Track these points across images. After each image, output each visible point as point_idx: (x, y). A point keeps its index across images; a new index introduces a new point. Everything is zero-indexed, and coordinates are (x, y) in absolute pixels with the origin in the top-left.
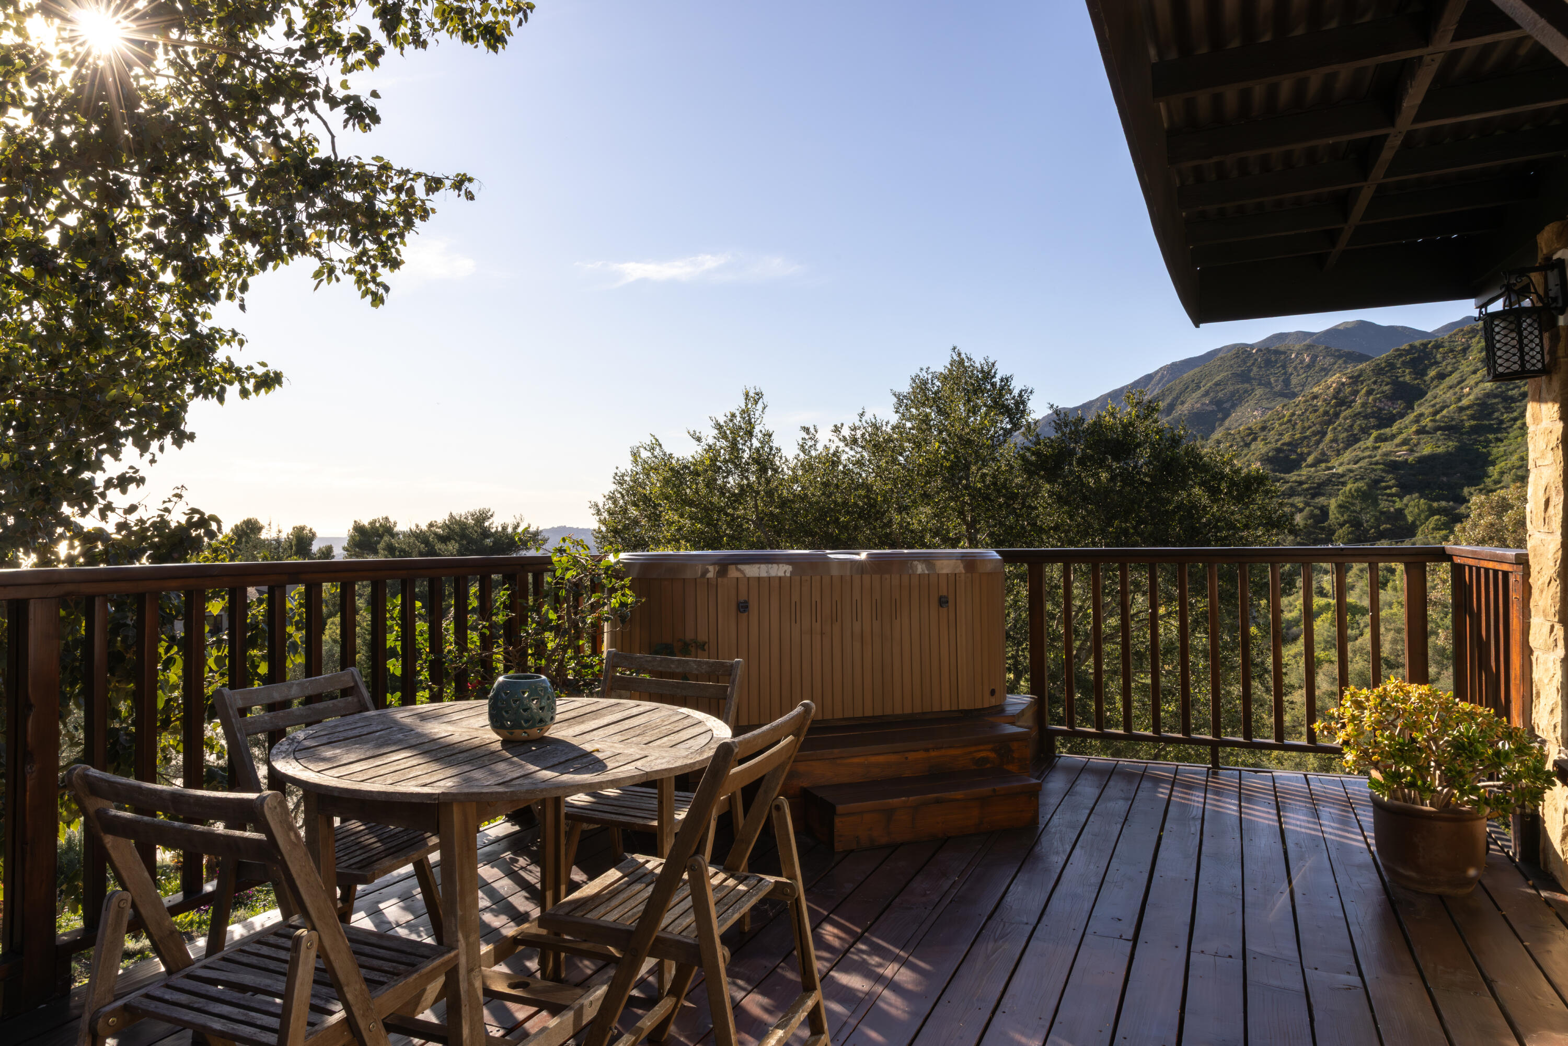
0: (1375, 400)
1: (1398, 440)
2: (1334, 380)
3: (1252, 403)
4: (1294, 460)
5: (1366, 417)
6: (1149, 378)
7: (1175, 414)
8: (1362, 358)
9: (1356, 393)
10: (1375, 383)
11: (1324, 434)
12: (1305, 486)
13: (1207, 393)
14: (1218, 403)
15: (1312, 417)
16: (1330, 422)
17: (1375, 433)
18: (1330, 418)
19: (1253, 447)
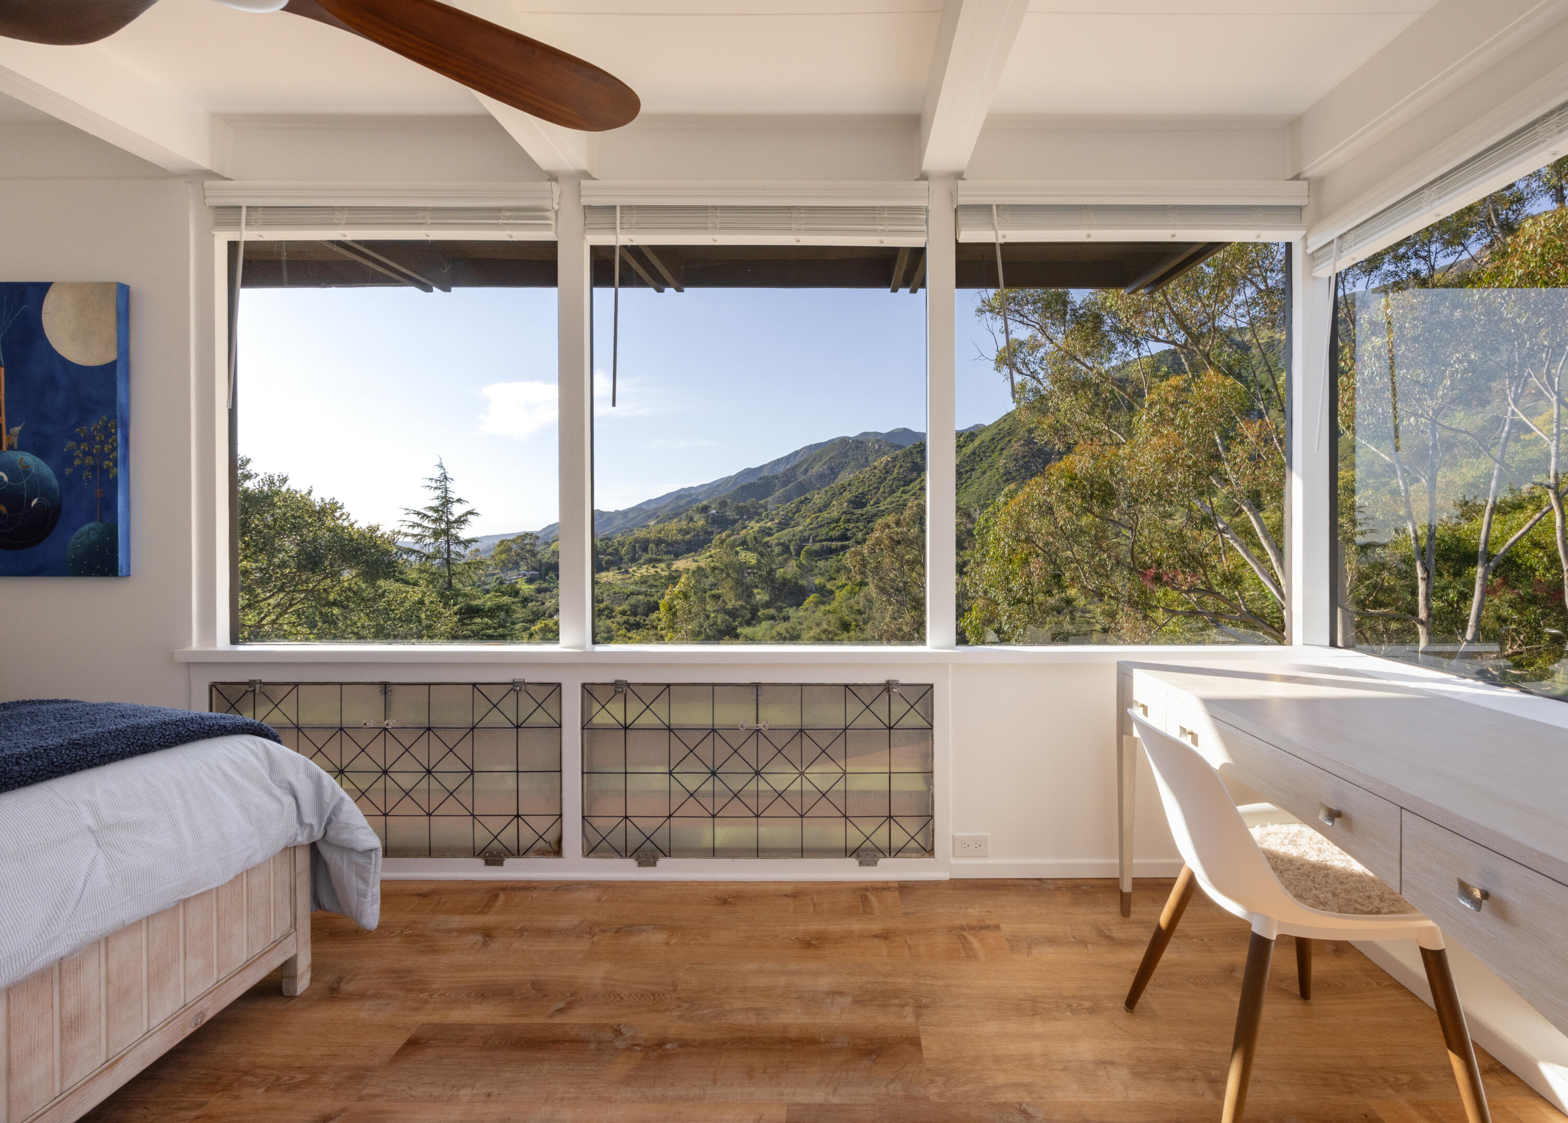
0: (903, 471)
1: (910, 493)
2: (885, 458)
3: (849, 470)
4: (863, 503)
5: (899, 480)
6: (797, 453)
7: (809, 474)
8: (900, 447)
9: (894, 466)
10: (904, 461)
11: (879, 489)
12: (865, 517)
13: (826, 463)
14: (831, 469)
15: (874, 479)
16: (881, 483)
17: (902, 489)
18: (882, 480)
19: (844, 494)
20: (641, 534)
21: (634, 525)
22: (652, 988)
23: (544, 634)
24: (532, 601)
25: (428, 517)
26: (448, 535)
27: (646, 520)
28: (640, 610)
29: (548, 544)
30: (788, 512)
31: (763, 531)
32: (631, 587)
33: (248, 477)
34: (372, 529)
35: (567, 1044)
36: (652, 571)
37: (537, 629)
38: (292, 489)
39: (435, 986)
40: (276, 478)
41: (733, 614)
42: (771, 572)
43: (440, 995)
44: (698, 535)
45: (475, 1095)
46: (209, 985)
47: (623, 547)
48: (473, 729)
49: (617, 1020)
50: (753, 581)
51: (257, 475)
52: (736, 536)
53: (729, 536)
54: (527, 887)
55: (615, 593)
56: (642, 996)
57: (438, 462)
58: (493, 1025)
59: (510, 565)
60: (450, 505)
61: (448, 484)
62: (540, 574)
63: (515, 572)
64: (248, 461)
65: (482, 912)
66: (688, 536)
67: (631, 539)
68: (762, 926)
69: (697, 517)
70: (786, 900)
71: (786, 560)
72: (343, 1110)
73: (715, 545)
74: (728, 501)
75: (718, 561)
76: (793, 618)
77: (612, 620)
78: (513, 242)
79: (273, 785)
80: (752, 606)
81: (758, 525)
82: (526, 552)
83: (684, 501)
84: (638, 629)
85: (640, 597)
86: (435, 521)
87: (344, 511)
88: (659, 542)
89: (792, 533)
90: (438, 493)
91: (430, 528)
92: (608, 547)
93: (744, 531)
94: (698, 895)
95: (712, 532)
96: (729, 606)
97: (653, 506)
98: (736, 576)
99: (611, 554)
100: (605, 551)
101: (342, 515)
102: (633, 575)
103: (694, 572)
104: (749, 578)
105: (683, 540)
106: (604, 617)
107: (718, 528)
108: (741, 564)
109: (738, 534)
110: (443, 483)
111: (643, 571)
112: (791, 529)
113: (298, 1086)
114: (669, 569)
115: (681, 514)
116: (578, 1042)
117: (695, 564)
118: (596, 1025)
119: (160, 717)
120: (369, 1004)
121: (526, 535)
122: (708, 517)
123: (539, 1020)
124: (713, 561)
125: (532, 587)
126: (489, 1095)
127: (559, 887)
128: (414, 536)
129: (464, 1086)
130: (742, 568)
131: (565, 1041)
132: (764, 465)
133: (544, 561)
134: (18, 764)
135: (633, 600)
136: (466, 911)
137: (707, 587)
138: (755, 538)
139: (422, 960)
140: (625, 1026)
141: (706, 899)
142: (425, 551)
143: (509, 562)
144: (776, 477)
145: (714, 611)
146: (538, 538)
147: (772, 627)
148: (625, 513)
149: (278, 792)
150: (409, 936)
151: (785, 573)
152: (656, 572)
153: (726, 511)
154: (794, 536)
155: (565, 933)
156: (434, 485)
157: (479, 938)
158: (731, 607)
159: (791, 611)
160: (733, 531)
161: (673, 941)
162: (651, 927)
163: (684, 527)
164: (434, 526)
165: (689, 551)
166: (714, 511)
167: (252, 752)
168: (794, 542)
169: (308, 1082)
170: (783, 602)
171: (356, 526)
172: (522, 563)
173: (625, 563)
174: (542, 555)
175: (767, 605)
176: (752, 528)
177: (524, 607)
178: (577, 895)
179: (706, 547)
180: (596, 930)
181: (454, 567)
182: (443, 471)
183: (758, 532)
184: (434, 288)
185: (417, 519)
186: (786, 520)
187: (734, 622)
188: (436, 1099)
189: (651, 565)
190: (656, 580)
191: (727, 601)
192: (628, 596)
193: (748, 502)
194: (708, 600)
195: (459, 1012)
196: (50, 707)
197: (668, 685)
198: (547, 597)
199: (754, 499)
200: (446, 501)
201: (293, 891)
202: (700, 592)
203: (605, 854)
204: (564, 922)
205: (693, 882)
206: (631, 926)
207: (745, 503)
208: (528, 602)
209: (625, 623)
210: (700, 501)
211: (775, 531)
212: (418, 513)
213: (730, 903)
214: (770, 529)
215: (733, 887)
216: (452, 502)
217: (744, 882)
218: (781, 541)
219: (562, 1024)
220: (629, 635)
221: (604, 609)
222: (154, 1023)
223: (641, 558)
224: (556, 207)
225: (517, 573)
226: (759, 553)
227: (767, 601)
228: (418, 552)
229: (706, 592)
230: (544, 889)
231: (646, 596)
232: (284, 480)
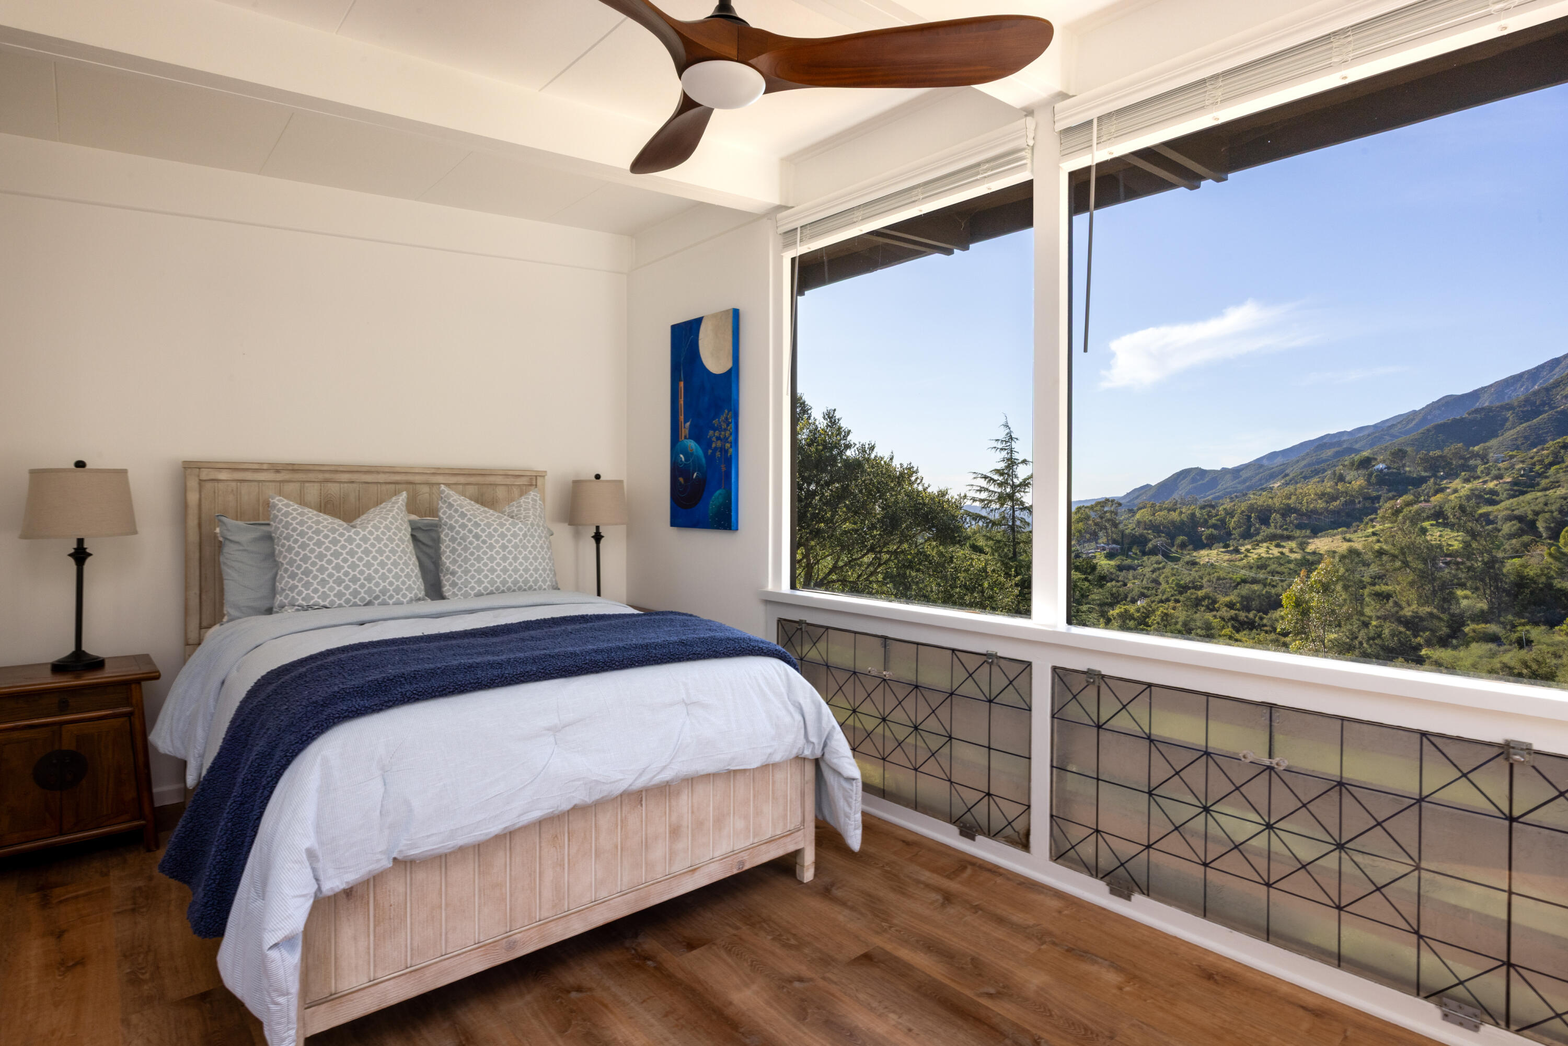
20: (1260, 499)
21: (1249, 488)
22: (1086, 1021)
23: (1124, 622)
24: (1112, 580)
25: (994, 481)
26: (1012, 500)
27: (1267, 481)
28: (1254, 604)
29: (1132, 512)
30: (1534, 464)
31: (1479, 497)
32: (1243, 572)
33: (848, 447)
34: (943, 494)
35: (986, 1027)
36: (1275, 552)
37: (1115, 614)
38: (878, 455)
39: (895, 921)
40: (867, 446)
41: (1413, 624)
42: (1492, 563)
43: (897, 930)
44: (1353, 502)
45: (901, 1024)
46: (748, 843)
47: (1232, 517)
48: (952, 694)
49: (1039, 1033)
50: (1455, 576)
51: (855, 444)
52: (1423, 505)
53: (1409, 504)
54: (994, 870)
55: (1219, 579)
56: (1073, 1024)
57: (1003, 421)
58: (930, 976)
59: (1088, 536)
60: (1015, 467)
61: (1014, 445)
62: (1122, 549)
63: (1093, 544)
64: (849, 432)
65: (948, 877)
66: (1335, 504)
67: (1244, 506)
68: (1252, 1026)
69: (1350, 475)
70: (1301, 1012)
71: (1526, 546)
72: (811, 980)
73: (1383, 517)
74: (1409, 449)
75: (1386, 542)
76: (1539, 643)
77: (1215, 613)
78: (992, 193)
79: (789, 702)
80: (1453, 615)
81: (1468, 486)
82: (1106, 521)
83: (1330, 452)
84: (1251, 629)
85: (1256, 587)
86: (1001, 485)
87: (919, 475)
88: (1287, 511)
89: (1542, 500)
90: (1004, 454)
91: (995, 492)
92: (1210, 517)
93: (1439, 497)
94: (1176, 954)
95: (1378, 498)
96: (1407, 612)
97: (1279, 461)
98: (1421, 566)
99: (1214, 526)
100: (1206, 521)
101: (917, 479)
102: (1246, 556)
103: (1343, 557)
104: (1447, 571)
105: (1326, 509)
106: (1203, 608)
107: (1389, 491)
108: (1430, 548)
109: (1427, 501)
110: (1009, 444)
111: (1262, 551)
112: (1539, 494)
113: (791, 947)
114: (1303, 550)
115: (1324, 471)
116: (997, 1031)
117: (1346, 545)
118: (1018, 1026)
119: (728, 634)
120: (847, 912)
121: (1107, 501)
122: (1370, 475)
123: (969, 993)
124: (1378, 541)
125: (1112, 563)
126: (910, 1030)
127: (1024, 883)
128: (982, 501)
129: (894, 1012)
130: (1432, 555)
131: (986, 1024)
132: (1483, 388)
133: (1127, 532)
134: (655, 649)
135: (1245, 590)
136: (935, 870)
137: (1366, 579)
138: (1462, 508)
139: (892, 896)
140: (1046, 1042)
141: (1186, 963)
142: (991, 517)
143: (1086, 532)
144: (1509, 407)
145: (1378, 618)
146: (1120, 504)
147: (1493, 655)
148: (1236, 471)
149: (791, 708)
150: (887, 872)
151: (1524, 566)
152: (1282, 553)
153: (1404, 466)
154: (1546, 504)
155: (1017, 929)
156: (1000, 446)
157: (939, 897)
158: (1410, 613)
159: (1536, 633)
160: (1417, 496)
161: (1127, 989)
162: (1107, 963)
163: (1329, 490)
164: (999, 490)
165: (1335, 525)
166: (1381, 466)
167: (777, 673)
168: (1547, 515)
169: (796, 948)
170: (1519, 615)
171: (929, 490)
172: (1101, 534)
173: (1235, 539)
174: (1126, 525)
175: (1482, 617)
176: (1456, 491)
177: (1102, 586)
178: (1040, 898)
179: (1366, 519)
180: (1048, 939)
181: (1019, 536)
182: (1008, 431)
183: (1468, 498)
184: (955, 250)
185: (983, 483)
186: (1528, 477)
187: (1416, 637)
188: (872, 1009)
189: (1274, 543)
190: (1281, 565)
191: (1404, 604)
192: (1238, 584)
193: (1446, 450)
194: (1367, 599)
195: (907, 951)
196: (681, 617)
197: (1150, 685)
198: (1131, 577)
199: (1460, 445)
200: (1011, 463)
201: (803, 795)
202: (1355, 589)
203: (1074, 866)
204: (1018, 917)
205: (1175, 937)
206: (1086, 952)
207: (1442, 449)
208: (1107, 582)
209: (1232, 618)
210: (1357, 451)
211: (1502, 497)
212: (985, 477)
213: (1216, 982)
214: (1493, 492)
215: (1227, 965)
216: (1017, 465)
217: (1245, 966)
218: (1516, 512)
219: (987, 1008)
220: (1237, 636)
221: (1204, 598)
222: (717, 854)
223: (1258, 534)
224: (1031, 143)
225: (1095, 546)
226: (1467, 532)
227: (1482, 611)
228: (984, 518)
229: (1364, 587)
230: (1008, 879)
231: (1265, 586)
232: (872, 448)
